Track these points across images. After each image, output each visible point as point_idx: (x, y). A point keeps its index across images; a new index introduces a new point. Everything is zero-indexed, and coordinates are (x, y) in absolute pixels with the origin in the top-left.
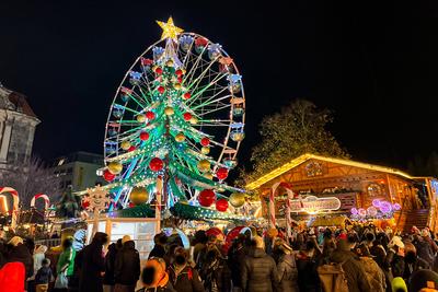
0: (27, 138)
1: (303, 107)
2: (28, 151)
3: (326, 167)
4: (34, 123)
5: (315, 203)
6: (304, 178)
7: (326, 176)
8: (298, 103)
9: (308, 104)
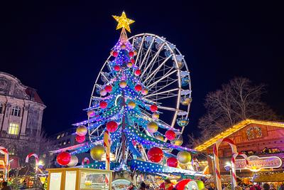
0: (38, 118)
1: (241, 84)
2: (39, 127)
3: (266, 130)
4: (42, 108)
5: (257, 162)
6: (246, 141)
7: (266, 138)
8: (236, 80)
9: (244, 81)
